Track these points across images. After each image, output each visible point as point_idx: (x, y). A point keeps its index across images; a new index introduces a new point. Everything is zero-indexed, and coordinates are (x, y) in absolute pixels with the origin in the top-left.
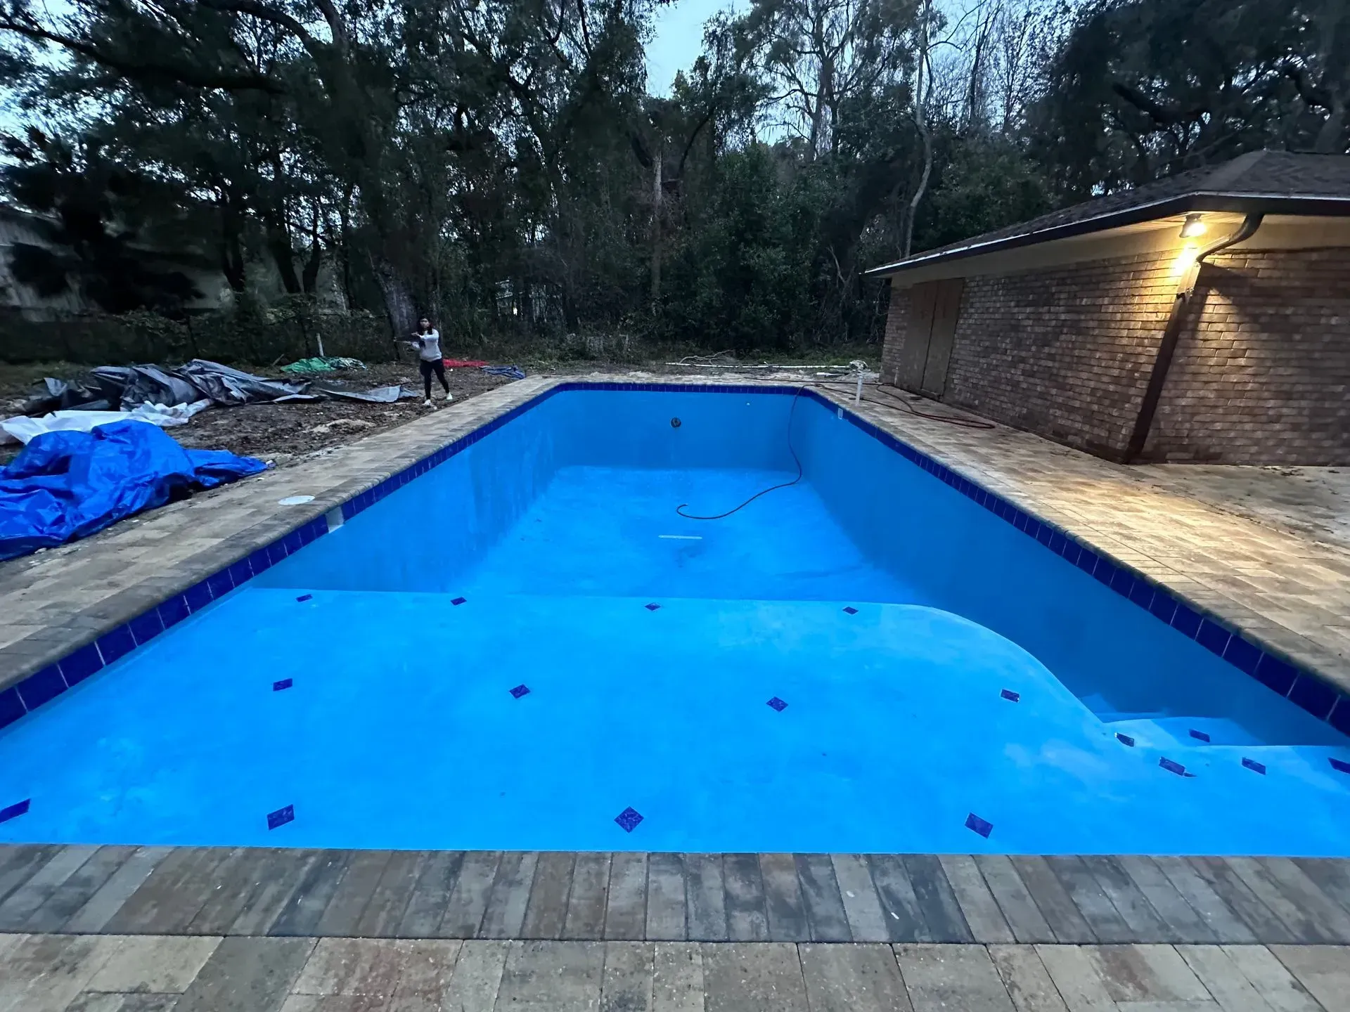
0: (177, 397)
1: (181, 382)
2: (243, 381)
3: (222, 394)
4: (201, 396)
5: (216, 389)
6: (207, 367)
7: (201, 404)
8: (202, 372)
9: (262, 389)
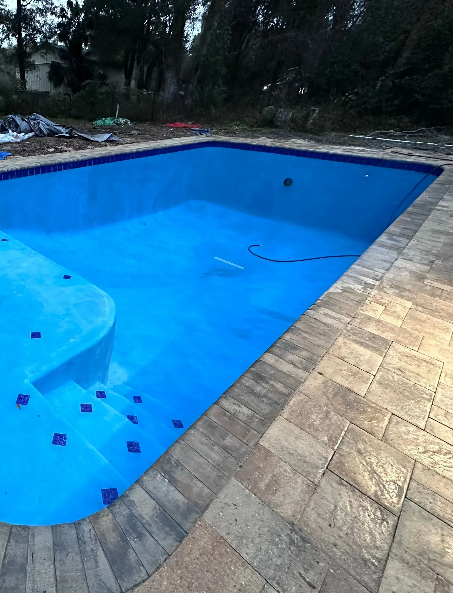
0: (22, 130)
1: (26, 123)
2: (48, 125)
3: (38, 131)
4: (32, 131)
5: (37, 128)
6: (37, 117)
7: (31, 134)
8: (35, 119)
9: (53, 129)
